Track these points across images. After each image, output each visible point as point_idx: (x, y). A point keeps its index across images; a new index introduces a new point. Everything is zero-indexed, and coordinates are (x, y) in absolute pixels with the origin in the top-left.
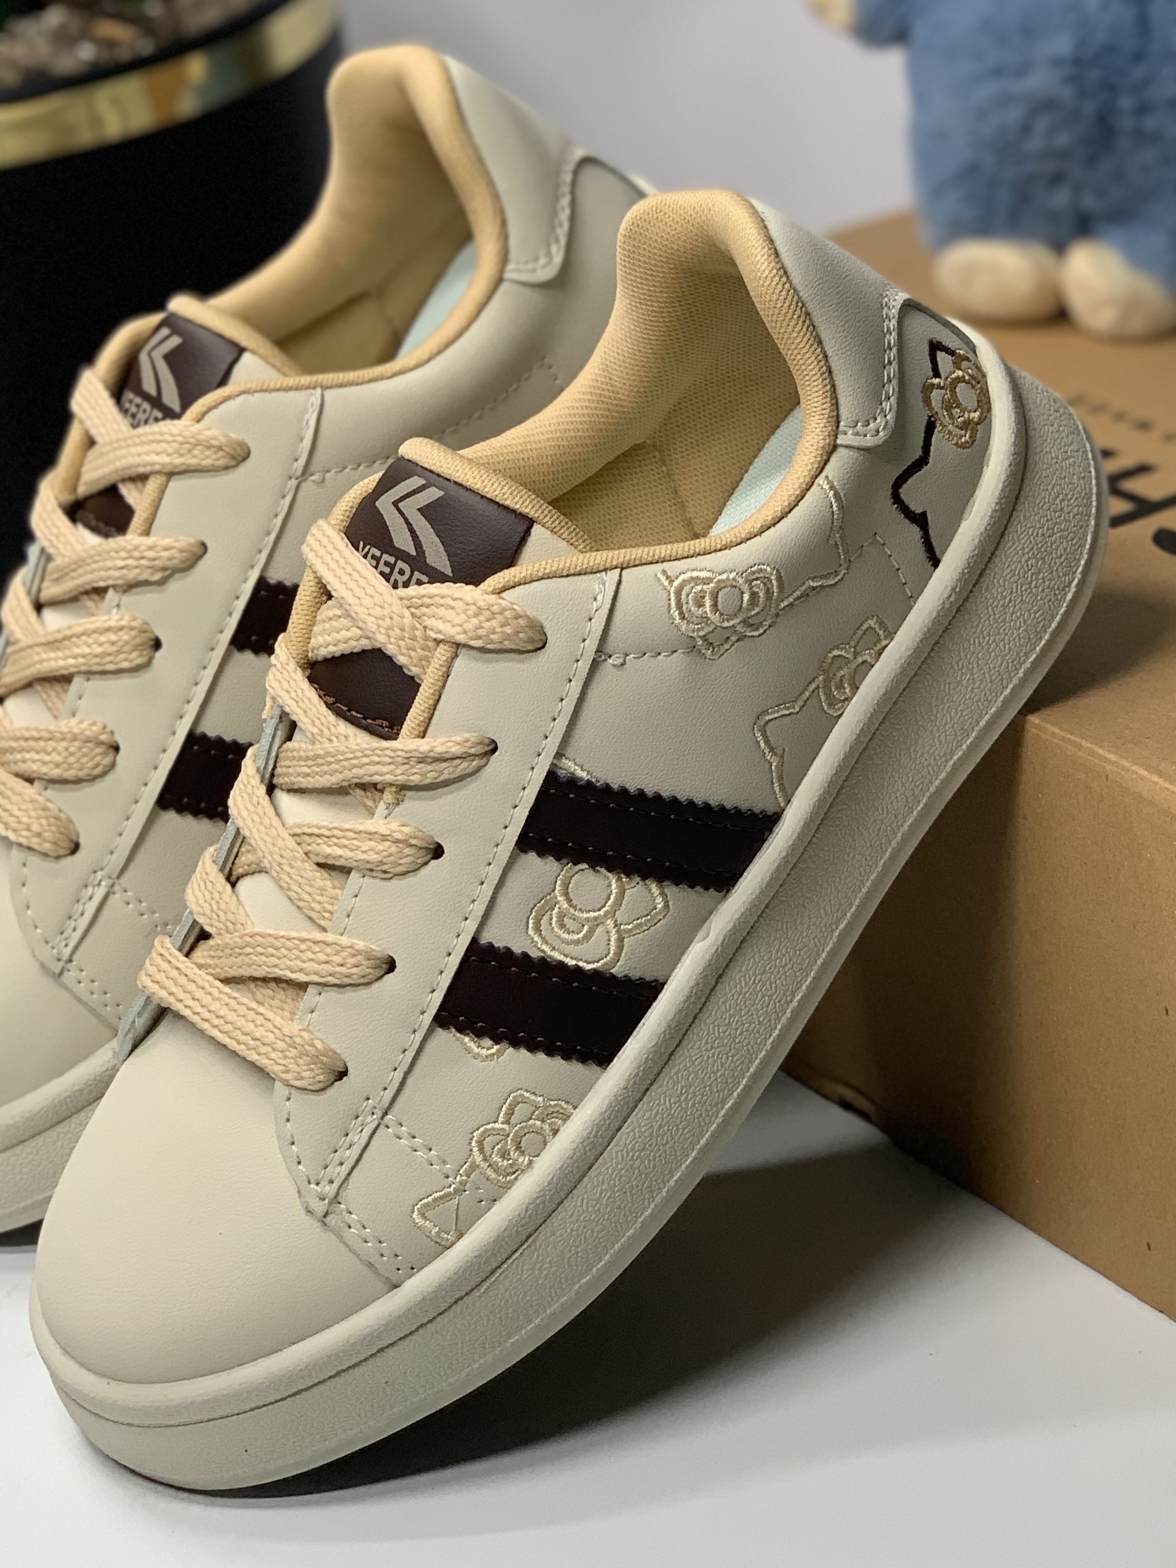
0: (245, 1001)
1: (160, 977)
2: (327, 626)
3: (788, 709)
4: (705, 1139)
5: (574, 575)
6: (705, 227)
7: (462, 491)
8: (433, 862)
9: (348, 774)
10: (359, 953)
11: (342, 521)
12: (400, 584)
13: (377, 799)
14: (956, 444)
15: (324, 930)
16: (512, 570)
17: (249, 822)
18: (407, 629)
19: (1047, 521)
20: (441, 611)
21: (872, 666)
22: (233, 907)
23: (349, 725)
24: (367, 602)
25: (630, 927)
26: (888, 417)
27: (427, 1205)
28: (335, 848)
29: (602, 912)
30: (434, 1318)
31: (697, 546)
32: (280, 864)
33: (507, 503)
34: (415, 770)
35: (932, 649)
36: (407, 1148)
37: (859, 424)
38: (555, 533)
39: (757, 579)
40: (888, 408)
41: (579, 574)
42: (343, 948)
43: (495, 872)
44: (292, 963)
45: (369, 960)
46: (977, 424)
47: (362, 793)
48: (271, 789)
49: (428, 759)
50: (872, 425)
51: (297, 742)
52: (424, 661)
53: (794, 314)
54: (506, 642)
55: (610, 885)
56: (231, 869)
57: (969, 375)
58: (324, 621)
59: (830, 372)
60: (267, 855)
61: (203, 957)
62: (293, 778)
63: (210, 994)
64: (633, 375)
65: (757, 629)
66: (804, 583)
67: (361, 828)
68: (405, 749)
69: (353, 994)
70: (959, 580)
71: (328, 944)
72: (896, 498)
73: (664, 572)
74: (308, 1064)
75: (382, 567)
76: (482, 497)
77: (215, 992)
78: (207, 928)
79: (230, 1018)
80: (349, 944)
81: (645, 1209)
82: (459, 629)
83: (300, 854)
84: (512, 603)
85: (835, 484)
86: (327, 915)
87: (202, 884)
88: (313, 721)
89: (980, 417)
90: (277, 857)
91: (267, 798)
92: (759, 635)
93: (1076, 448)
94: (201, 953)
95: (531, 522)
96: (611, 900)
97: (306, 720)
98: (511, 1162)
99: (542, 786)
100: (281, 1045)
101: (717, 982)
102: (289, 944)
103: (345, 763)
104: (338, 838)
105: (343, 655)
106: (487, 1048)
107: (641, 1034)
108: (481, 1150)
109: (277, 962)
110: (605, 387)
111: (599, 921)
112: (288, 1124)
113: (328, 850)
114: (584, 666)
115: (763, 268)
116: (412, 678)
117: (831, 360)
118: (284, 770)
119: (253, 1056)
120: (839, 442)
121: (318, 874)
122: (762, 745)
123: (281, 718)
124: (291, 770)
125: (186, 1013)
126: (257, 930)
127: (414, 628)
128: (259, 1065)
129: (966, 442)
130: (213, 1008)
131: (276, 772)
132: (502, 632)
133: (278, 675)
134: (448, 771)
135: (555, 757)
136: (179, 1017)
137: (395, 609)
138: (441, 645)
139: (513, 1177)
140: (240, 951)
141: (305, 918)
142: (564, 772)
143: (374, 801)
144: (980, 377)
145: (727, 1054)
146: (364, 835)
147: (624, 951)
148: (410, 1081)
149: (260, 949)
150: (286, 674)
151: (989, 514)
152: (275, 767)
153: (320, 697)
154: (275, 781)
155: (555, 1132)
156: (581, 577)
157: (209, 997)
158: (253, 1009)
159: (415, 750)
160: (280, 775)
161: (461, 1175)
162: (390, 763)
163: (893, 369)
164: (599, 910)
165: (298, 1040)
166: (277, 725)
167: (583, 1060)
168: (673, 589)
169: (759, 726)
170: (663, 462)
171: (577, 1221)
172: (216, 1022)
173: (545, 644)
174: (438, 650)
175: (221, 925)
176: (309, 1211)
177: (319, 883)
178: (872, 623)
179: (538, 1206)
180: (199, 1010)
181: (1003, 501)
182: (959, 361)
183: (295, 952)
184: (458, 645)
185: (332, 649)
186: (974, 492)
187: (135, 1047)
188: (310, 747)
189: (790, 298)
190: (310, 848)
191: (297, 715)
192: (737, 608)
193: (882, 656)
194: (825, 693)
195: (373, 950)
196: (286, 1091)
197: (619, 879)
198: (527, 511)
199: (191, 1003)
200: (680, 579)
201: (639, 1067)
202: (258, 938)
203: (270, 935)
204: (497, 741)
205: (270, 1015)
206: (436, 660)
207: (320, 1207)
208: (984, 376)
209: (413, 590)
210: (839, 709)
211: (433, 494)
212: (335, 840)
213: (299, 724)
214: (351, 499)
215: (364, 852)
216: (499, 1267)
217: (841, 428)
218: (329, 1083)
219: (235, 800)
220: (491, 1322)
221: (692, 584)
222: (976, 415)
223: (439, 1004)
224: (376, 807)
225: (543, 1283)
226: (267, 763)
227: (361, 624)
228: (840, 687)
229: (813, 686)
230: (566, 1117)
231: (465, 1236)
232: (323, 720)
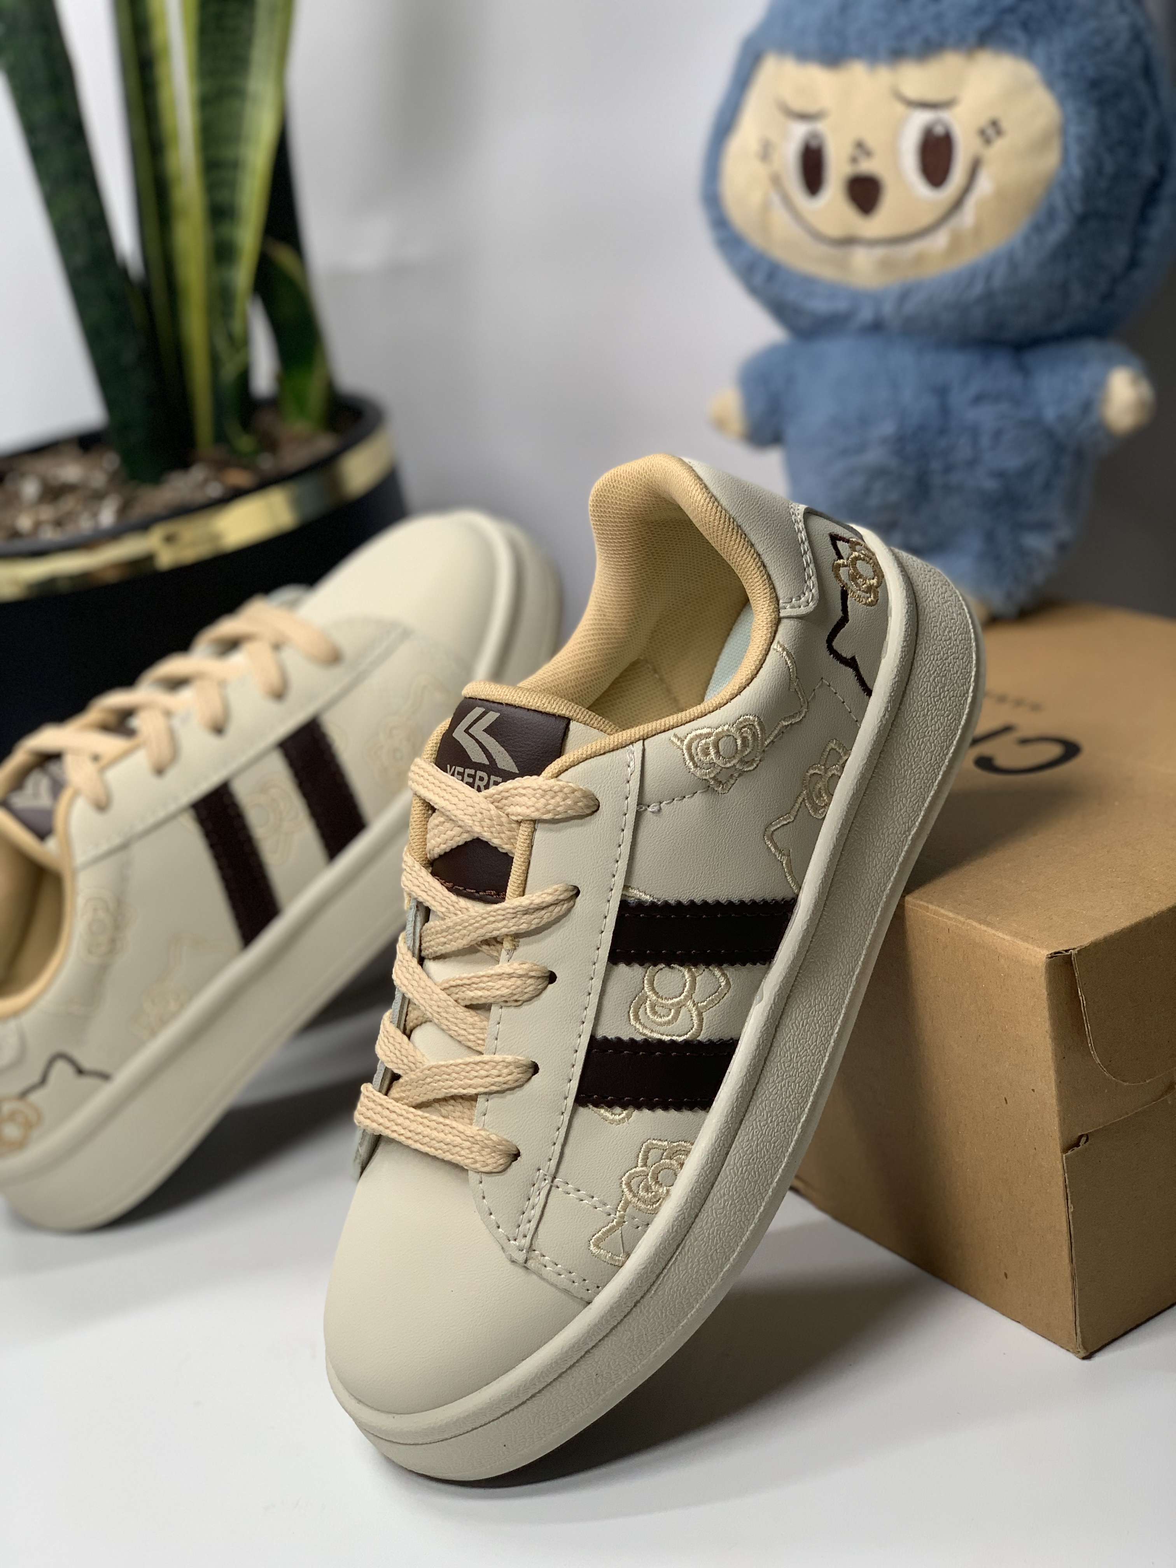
0: (434, 1117)
1: (370, 1113)
2: (436, 831)
3: (785, 820)
4: (791, 1147)
5: (609, 752)
6: (650, 484)
7: (513, 709)
8: (550, 986)
9: (474, 935)
10: (509, 1064)
11: (432, 755)
12: (482, 788)
13: (499, 949)
14: (865, 604)
15: (481, 1053)
16: (563, 758)
17: (410, 987)
18: (495, 818)
19: (942, 648)
20: (518, 799)
21: (840, 777)
22: (412, 1052)
23: (467, 900)
24: (462, 805)
25: (705, 1003)
26: (813, 591)
27: (598, 1239)
28: (476, 991)
29: (682, 997)
30: (622, 1320)
31: (696, 711)
32: (438, 1013)
33: (548, 710)
34: (522, 921)
35: (880, 757)
36: (575, 1200)
37: (794, 599)
38: (588, 725)
39: (744, 727)
40: (812, 585)
41: (613, 750)
42: (497, 1063)
43: (597, 984)
44: (462, 1083)
45: (518, 1068)
46: (877, 587)
47: (487, 947)
48: (421, 961)
49: (530, 911)
50: (803, 599)
51: (433, 923)
52: (512, 839)
53: (728, 528)
54: (569, 811)
55: (684, 976)
56: (405, 1025)
57: (863, 554)
58: (433, 829)
59: (765, 567)
60: (428, 1008)
61: (398, 1093)
62: (434, 948)
63: (408, 1118)
64: (620, 609)
65: (752, 765)
66: (779, 724)
67: (492, 972)
68: (512, 906)
69: (512, 1096)
70: (888, 702)
71: (485, 1063)
72: (832, 650)
73: (675, 736)
74: (489, 1154)
75: (466, 779)
76: (528, 710)
77: (411, 1116)
78: (396, 1071)
79: (426, 1133)
80: (501, 1060)
81: (759, 1207)
82: (533, 809)
83: (452, 1002)
84: (568, 782)
85: (786, 646)
86: (480, 1042)
87: (386, 1040)
88: (441, 903)
89: (878, 582)
90: (435, 1008)
91: (419, 967)
92: (754, 769)
93: (950, 595)
94: (395, 1092)
95: (568, 720)
96: (687, 987)
97: (435, 904)
98: (653, 1193)
99: (619, 912)
100: (468, 1144)
101: (776, 1031)
102: (457, 1069)
103: (470, 928)
104: (477, 984)
105: (452, 850)
106: (619, 1114)
107: (728, 1081)
108: (631, 1190)
109: (451, 1083)
110: (602, 622)
111: (681, 1004)
112: (485, 1201)
113: (471, 994)
114: (631, 817)
115: (699, 499)
116: (506, 854)
117: (763, 557)
118: (427, 944)
119: (448, 1157)
120: (781, 615)
121: (467, 1014)
122: (773, 849)
123: (417, 907)
124: (432, 943)
125: (394, 1136)
126: (433, 1063)
127: (499, 817)
128: (455, 1162)
129: (872, 601)
130: (412, 1129)
131: (422, 948)
132: (564, 804)
133: (410, 876)
134: (546, 916)
135: (623, 890)
136: (391, 1141)
137: (483, 806)
138: (522, 824)
139: (658, 1204)
140: (423, 1082)
141: (465, 1048)
142: (632, 899)
143: (498, 951)
144: (870, 554)
145: (794, 1082)
146: (495, 977)
147: (704, 1023)
148: (567, 1151)
149: (437, 1078)
150: (414, 874)
151: (900, 650)
152: (421, 944)
153: (442, 884)
154: (423, 954)
155: (682, 1165)
156: (614, 752)
157: (407, 1121)
158: (441, 1123)
159: (519, 906)
160: (425, 949)
161: (620, 1211)
162: (504, 919)
163: (809, 556)
164: (680, 995)
165: (478, 1138)
166: (416, 913)
167: (691, 1108)
168: (684, 747)
169: (768, 836)
170: (655, 671)
171: (711, 1227)
172: (417, 1137)
173: (599, 806)
174: (521, 828)
175: (405, 1067)
176: (513, 1262)
177: (470, 1020)
178: (832, 745)
179: (680, 1221)
180: (402, 1131)
181: (908, 639)
182: (853, 546)
183: (463, 1074)
184: (535, 822)
185: (443, 847)
186: (886, 636)
187: (363, 1169)
188: (442, 922)
189: (723, 516)
190: (457, 996)
191: (430, 902)
192: (734, 751)
193: (845, 769)
194: (810, 803)
195: (519, 1060)
196: (478, 1177)
197: (690, 970)
198: (563, 712)
199: (395, 1128)
200: (688, 738)
201: (733, 1104)
202: (434, 1070)
203: (442, 1066)
204: (579, 886)
205: (454, 1124)
206: (520, 836)
207: (521, 1256)
208: (874, 554)
209: (493, 790)
210: (822, 813)
211: (492, 716)
212: (475, 986)
213: (432, 908)
214: (435, 737)
215: (497, 989)
216: (662, 1273)
217: (781, 605)
218: (509, 1163)
219: (396, 973)
220: (664, 1315)
221: (698, 740)
222: (874, 582)
223: (576, 1089)
224: (500, 955)
225: (696, 1278)
226: (414, 942)
227: (460, 823)
228: (820, 796)
229: (800, 800)
230: (687, 1153)
231: (632, 1256)
232: (448, 900)
